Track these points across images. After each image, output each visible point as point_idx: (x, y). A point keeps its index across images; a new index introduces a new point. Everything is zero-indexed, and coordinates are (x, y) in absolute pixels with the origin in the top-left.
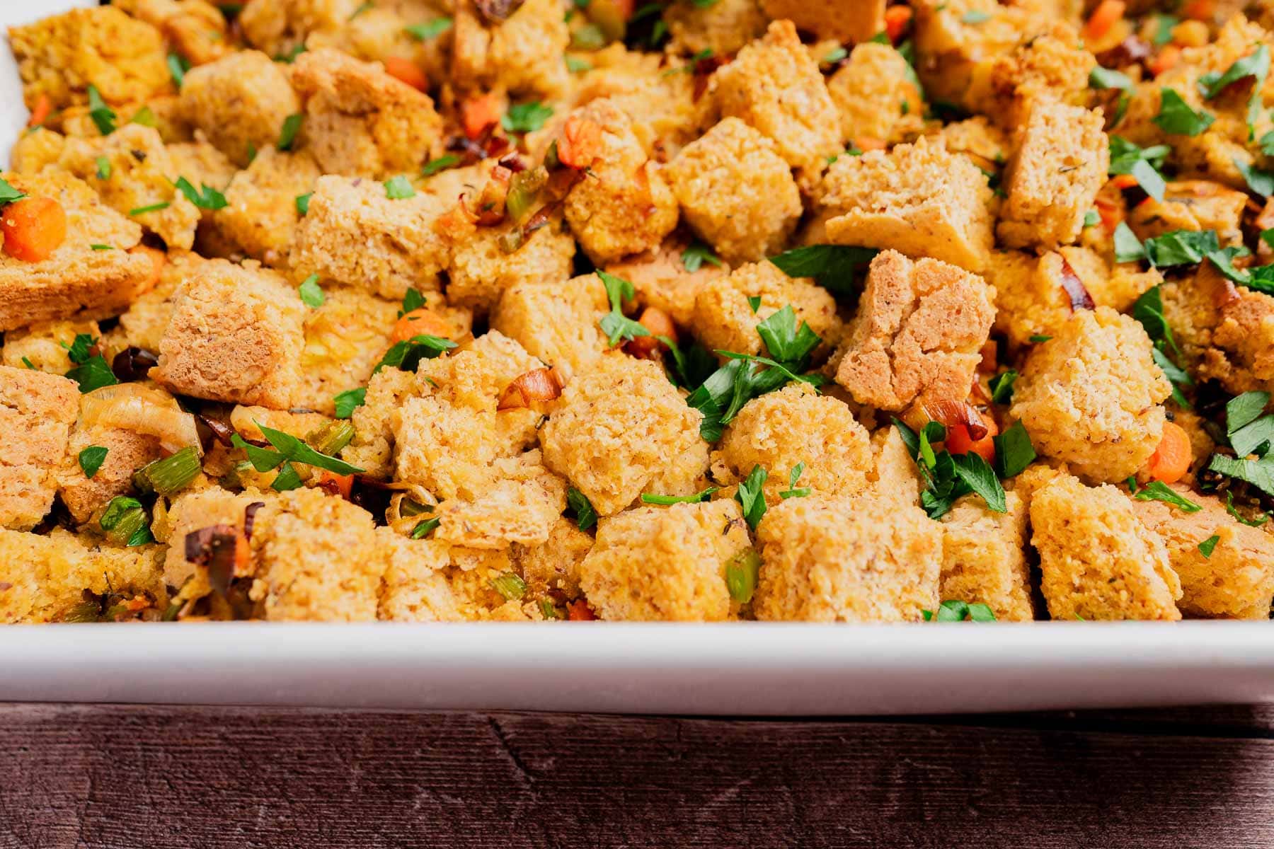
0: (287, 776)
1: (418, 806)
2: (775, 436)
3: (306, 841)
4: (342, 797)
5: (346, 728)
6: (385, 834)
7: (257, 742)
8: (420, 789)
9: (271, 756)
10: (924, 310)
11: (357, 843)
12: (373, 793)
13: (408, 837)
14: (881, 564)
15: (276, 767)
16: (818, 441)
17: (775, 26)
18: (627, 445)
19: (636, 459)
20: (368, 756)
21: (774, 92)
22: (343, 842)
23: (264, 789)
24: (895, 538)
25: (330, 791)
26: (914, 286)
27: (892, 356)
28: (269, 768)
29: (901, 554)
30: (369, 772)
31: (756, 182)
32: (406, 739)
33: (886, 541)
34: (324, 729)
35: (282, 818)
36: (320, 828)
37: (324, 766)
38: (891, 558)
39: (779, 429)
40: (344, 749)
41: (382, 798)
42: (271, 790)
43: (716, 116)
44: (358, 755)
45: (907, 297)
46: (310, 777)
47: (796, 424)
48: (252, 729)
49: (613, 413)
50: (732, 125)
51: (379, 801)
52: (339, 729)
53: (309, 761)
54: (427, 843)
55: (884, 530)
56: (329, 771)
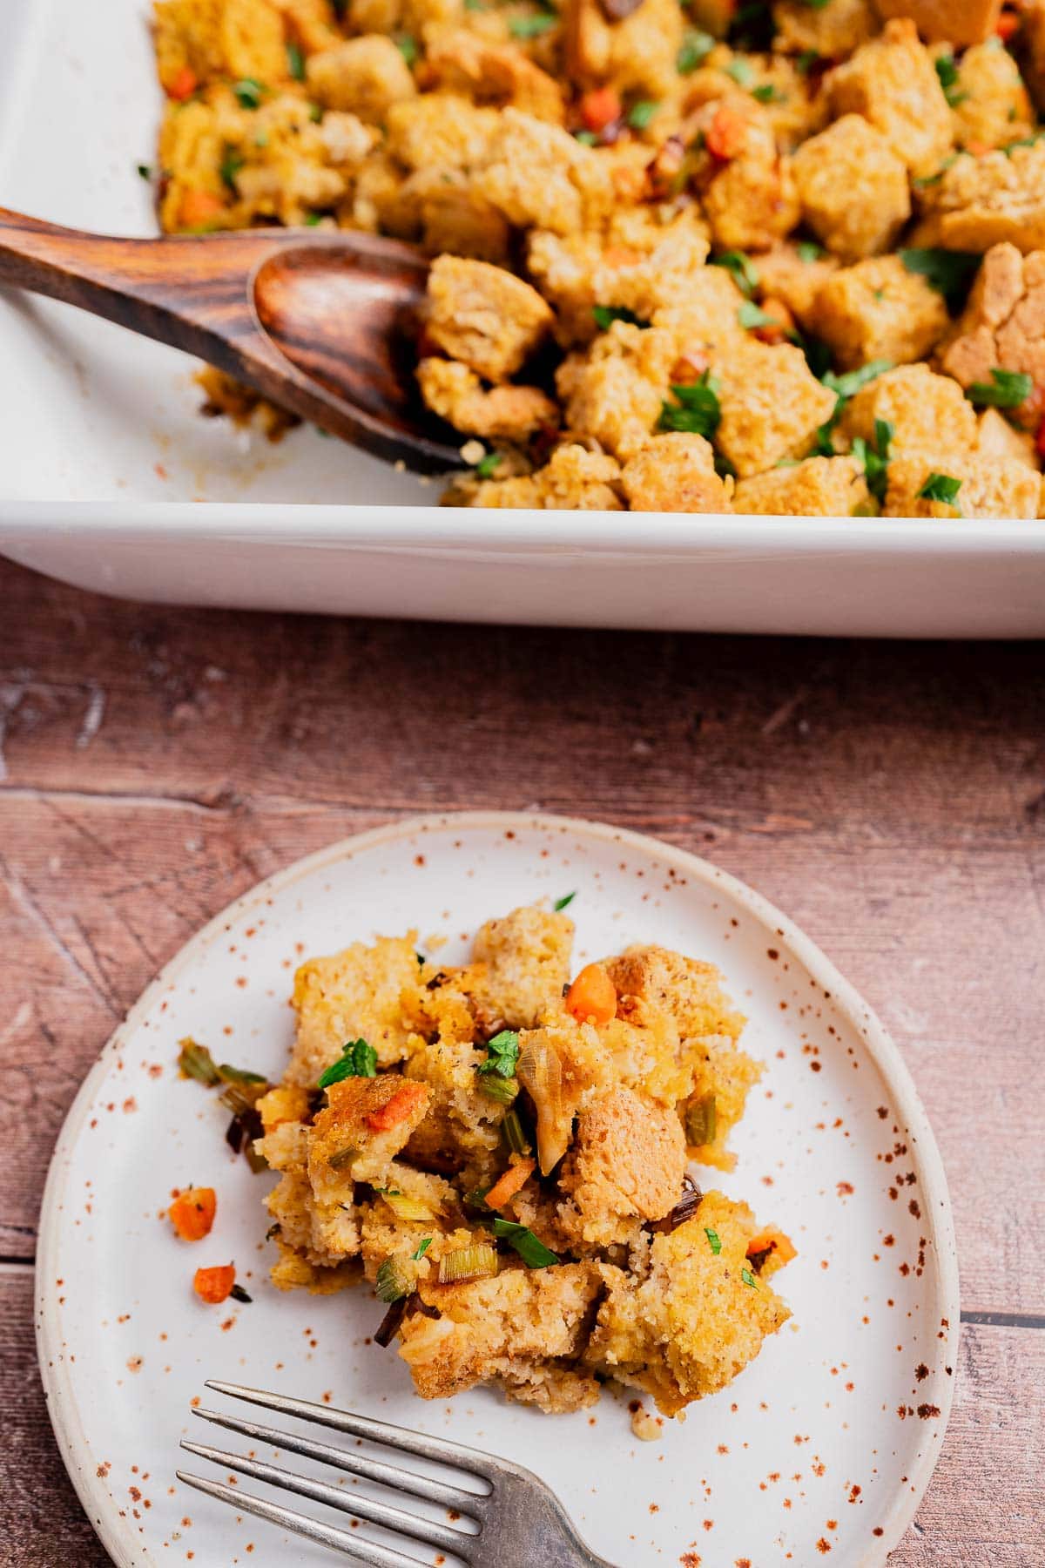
2: (897, 407)
10: (1031, 302)
14: (990, 502)
16: (930, 413)
17: (894, 26)
18: (773, 416)
19: (778, 428)
21: (890, 93)
24: (1003, 480)
26: (1024, 276)
27: (997, 344)
29: (1008, 494)
31: (873, 180)
33: (996, 482)
38: (999, 497)
39: (900, 401)
43: (831, 117)
45: (1018, 289)
47: (915, 395)
49: (762, 386)
50: (850, 124)
55: (996, 473)
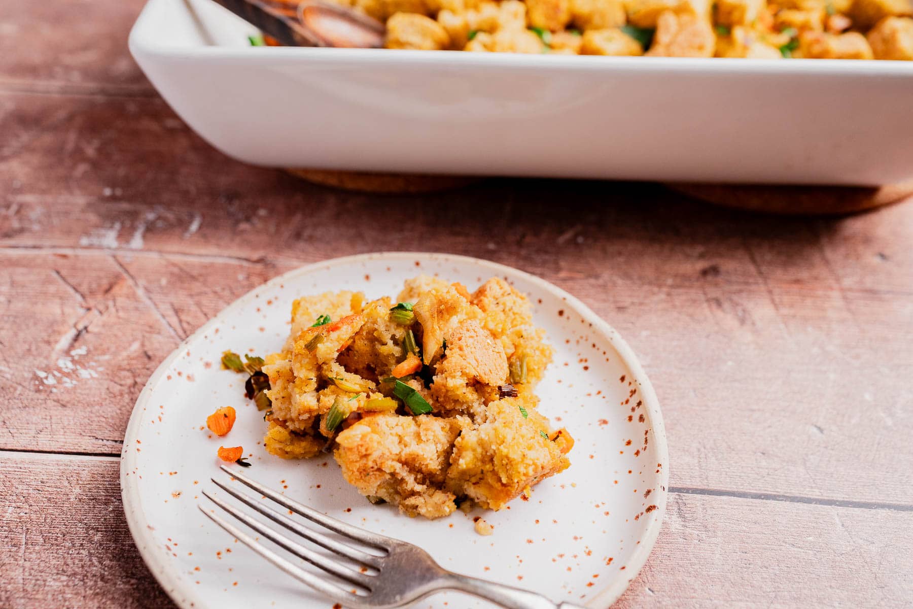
0: (31, 491)
1: (111, 509)
3: (34, 527)
4: (63, 504)
5: (76, 468)
6: (86, 523)
7: (16, 473)
8: (114, 500)
9: (24, 481)
11: (66, 528)
12: (83, 502)
13: (100, 525)
15: (25, 487)
20: (85, 483)
22: (58, 528)
23: (15, 498)
25: (57, 500)
28: (20, 487)
30: (84, 491)
32: (112, 474)
34: (61, 468)
35: (22, 514)
36: (45, 520)
37: (56, 487)
40: (72, 478)
41: (89, 505)
42: (19, 499)
44: (80, 482)
46: (46, 493)
48: (15, 465)
51: (86, 507)
52: (71, 468)
53: (47, 485)
54: (112, 528)
56: (59, 490)
